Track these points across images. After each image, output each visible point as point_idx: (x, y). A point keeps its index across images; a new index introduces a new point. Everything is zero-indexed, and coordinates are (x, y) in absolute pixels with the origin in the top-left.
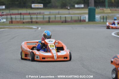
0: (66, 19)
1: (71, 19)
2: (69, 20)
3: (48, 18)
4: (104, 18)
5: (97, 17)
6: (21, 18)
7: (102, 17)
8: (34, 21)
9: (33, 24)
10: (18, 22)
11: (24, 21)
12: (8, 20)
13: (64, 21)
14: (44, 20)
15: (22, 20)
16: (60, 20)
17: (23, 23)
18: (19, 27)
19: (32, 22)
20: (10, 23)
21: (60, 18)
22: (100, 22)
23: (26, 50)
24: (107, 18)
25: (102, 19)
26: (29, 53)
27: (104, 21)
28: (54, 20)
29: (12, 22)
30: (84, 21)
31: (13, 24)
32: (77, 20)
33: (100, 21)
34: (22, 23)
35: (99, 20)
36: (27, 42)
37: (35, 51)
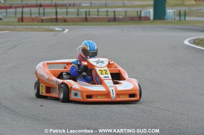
0: (115, 15)
1: (126, 15)
2: (121, 17)
3: (85, 13)
4: (181, 14)
5: (170, 13)
6: (39, 13)
7: (178, 12)
8: (60, 19)
9: (58, 23)
10: (33, 20)
11: (43, 18)
12: (17, 15)
13: (111, 18)
14: (79, 16)
15: (41, 15)
16: (106, 17)
17: (42, 21)
18: (32, 28)
19: (56, 20)
20: (19, 21)
21: (106, 14)
22: (174, 21)
23: (48, 80)
24: (187, 15)
25: (177, 16)
26: (54, 84)
27: (180, 20)
28: (96, 16)
29: (22, 20)
30: (147, 19)
31: (23, 23)
32: (135, 17)
33: (175, 19)
34: (40, 22)
35: (173, 18)
36: (48, 64)
37: (70, 82)
